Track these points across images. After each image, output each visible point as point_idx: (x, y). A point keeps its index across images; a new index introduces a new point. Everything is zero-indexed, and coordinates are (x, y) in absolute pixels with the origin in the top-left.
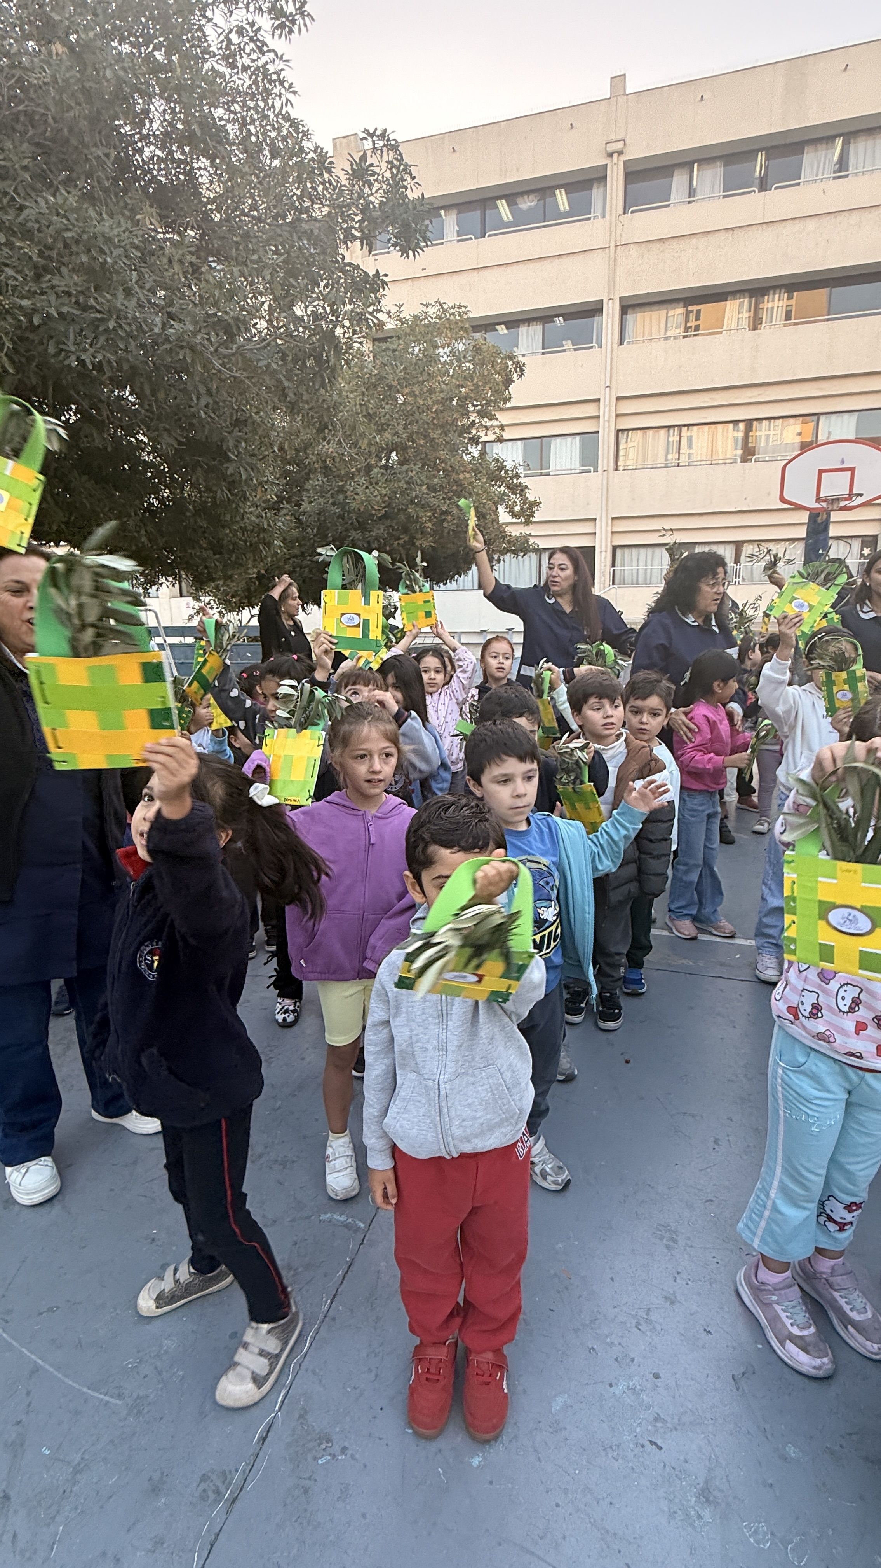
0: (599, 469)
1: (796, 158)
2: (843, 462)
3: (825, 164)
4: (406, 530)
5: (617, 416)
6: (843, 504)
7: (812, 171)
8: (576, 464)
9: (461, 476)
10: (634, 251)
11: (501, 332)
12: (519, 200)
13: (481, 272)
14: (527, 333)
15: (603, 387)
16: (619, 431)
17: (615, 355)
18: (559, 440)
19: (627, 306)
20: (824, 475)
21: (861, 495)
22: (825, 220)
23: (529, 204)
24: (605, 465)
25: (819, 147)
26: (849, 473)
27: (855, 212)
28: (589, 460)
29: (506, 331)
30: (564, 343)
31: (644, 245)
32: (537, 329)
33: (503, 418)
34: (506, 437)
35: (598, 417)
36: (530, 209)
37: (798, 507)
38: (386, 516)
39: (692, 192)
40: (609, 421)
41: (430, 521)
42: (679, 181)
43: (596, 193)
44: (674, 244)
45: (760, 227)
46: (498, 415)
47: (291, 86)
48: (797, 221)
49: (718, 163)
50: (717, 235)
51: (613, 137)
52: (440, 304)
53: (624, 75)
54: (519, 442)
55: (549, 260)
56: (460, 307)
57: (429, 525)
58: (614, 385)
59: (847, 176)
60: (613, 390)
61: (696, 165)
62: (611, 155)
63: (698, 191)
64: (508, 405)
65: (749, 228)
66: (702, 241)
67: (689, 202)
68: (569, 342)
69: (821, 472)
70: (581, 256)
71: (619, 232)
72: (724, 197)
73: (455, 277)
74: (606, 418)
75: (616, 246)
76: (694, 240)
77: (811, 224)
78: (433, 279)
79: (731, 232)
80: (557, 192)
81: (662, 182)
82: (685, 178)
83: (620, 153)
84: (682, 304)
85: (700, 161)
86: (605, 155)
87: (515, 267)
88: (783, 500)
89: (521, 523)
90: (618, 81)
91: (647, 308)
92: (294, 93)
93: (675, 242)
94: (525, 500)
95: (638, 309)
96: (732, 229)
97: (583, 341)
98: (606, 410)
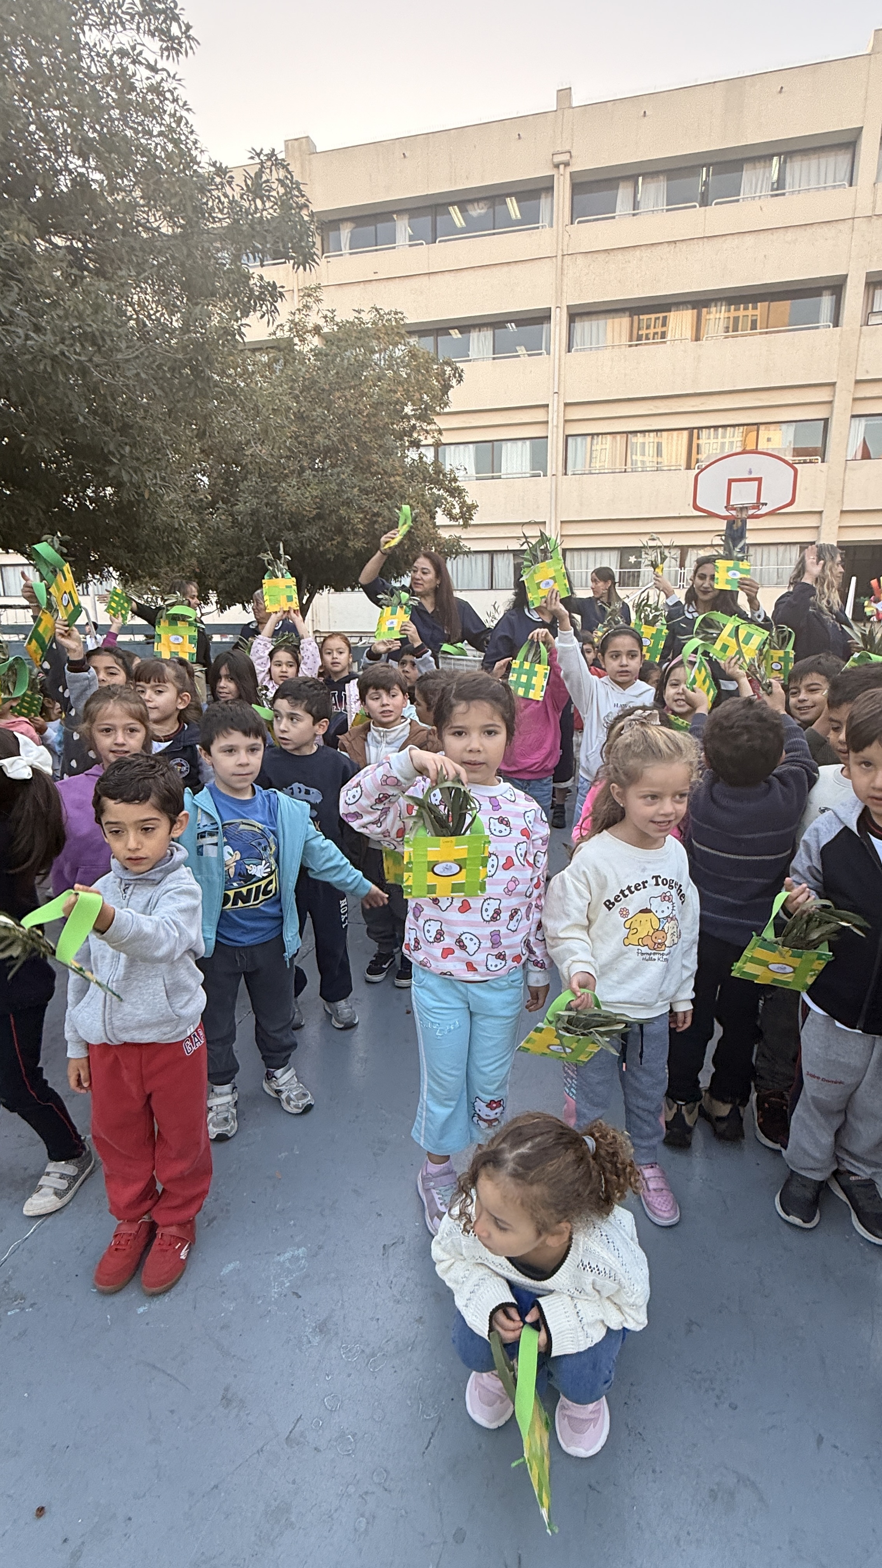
0: (549, 473)
1: (735, 175)
2: (750, 472)
3: (763, 181)
4: (339, 531)
5: (566, 421)
6: (751, 512)
7: (751, 188)
8: (526, 467)
9: (392, 480)
10: (580, 260)
11: (455, 337)
12: (469, 207)
13: (432, 277)
14: (478, 336)
15: (551, 393)
16: (567, 436)
17: (563, 362)
18: (509, 444)
19: (575, 315)
20: (733, 484)
21: (766, 504)
22: (762, 235)
23: (479, 211)
24: (554, 469)
25: (757, 165)
26: (757, 483)
27: (791, 230)
28: (539, 465)
29: (459, 336)
30: (518, 348)
31: (589, 255)
32: (488, 334)
33: (441, 422)
34: (444, 441)
35: (547, 422)
36: (480, 217)
37: (711, 515)
38: (319, 517)
39: (636, 205)
40: (557, 427)
41: (362, 522)
42: (624, 193)
43: (544, 202)
44: (620, 256)
45: (701, 242)
46: (436, 419)
47: (185, 104)
48: (736, 236)
49: (661, 178)
50: (660, 247)
51: (560, 149)
52: (377, 310)
53: (570, 88)
54: (471, 446)
55: (499, 267)
56: (396, 313)
57: (361, 526)
58: (562, 392)
59: (784, 194)
60: (562, 396)
61: (640, 179)
62: (557, 166)
63: (642, 205)
64: (447, 410)
65: (691, 242)
66: (646, 253)
67: (634, 215)
68: (523, 348)
69: (730, 481)
70: (528, 265)
71: (565, 243)
72: (668, 210)
73: (407, 282)
74: (555, 423)
75: (563, 255)
76: (638, 253)
77: (749, 240)
78: (385, 283)
79: (673, 246)
80: (508, 200)
81: (605, 194)
82: (630, 191)
83: (567, 164)
84: (627, 314)
85: (645, 175)
86: (552, 166)
87: (465, 273)
88: (696, 507)
89: (459, 526)
90: (564, 94)
91: (594, 317)
92: (188, 110)
93: (619, 252)
94: (463, 504)
95: (585, 318)
96: (675, 242)
97: (535, 347)
98: (555, 416)
